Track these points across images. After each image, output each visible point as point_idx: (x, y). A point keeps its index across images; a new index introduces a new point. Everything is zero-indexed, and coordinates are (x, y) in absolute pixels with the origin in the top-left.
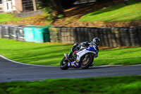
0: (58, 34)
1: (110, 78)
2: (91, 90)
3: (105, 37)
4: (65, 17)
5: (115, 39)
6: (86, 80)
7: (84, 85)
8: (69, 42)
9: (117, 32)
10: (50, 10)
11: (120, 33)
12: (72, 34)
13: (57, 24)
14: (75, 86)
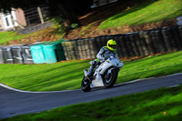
0: (73, 49)
1: (133, 96)
2: (109, 113)
3: (133, 45)
4: (80, 26)
5: (146, 45)
6: (103, 102)
7: (101, 108)
8: (89, 57)
9: (146, 37)
10: (61, 19)
11: (150, 37)
12: (91, 47)
13: (71, 36)
14: (90, 112)
